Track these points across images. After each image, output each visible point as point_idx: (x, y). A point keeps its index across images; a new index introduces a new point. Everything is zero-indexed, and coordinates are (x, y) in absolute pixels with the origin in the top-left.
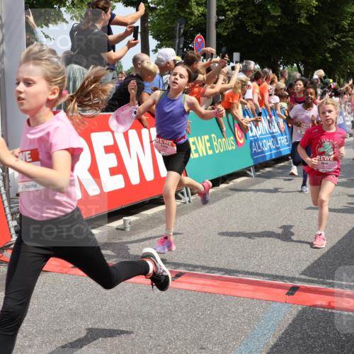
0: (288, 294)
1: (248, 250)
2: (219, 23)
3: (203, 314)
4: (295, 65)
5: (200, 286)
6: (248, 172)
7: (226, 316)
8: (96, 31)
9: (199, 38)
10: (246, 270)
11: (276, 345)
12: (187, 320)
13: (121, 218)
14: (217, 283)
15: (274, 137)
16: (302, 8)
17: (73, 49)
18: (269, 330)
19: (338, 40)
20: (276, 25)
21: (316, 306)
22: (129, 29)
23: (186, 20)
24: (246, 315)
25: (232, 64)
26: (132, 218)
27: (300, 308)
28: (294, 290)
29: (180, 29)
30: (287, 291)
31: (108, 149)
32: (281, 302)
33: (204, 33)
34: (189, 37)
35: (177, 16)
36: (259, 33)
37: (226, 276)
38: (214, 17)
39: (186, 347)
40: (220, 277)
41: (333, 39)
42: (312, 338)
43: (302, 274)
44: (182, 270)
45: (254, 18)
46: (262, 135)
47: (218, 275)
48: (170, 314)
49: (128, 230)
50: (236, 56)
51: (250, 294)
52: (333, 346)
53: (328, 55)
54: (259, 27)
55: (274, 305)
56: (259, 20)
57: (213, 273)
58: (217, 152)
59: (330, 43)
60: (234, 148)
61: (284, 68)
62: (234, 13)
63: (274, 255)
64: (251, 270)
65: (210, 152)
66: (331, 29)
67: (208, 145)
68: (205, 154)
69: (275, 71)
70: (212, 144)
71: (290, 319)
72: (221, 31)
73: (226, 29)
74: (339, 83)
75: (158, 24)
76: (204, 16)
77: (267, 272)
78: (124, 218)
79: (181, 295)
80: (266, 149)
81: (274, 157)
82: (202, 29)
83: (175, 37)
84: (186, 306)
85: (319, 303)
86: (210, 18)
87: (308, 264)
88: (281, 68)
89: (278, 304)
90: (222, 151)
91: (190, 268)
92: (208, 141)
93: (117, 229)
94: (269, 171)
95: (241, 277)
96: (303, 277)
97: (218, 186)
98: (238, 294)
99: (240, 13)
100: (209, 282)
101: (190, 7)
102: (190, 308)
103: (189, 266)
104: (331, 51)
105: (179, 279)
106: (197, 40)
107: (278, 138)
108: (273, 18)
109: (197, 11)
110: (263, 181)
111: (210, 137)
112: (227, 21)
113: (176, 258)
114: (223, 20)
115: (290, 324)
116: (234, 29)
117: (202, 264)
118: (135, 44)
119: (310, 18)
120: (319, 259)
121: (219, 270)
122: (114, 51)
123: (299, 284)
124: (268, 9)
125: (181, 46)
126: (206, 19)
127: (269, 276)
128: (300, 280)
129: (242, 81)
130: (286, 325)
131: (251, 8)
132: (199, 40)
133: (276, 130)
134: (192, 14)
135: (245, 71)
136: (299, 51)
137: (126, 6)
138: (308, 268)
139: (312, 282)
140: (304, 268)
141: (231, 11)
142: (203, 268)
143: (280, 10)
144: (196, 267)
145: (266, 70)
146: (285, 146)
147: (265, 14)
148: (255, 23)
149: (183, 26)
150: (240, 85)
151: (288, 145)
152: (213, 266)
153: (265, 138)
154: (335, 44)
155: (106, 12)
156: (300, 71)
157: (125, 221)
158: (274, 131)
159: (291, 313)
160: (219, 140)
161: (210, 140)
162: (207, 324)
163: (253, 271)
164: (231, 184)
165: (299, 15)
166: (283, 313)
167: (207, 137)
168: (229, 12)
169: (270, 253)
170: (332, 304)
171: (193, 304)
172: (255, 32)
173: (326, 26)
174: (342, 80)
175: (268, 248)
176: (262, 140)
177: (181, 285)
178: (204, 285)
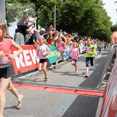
0: (75, 92)
1: (65, 81)
2: (56, 22)
3: (53, 98)
4: (76, 33)
5: (52, 90)
6: (65, 61)
8: (24, 24)
9: (51, 26)
11: (72, 105)
12: (49, 99)
13: (31, 73)
14: (57, 89)
16: (77, 19)
17: (18, 28)
18: (70, 101)
19: (87, 27)
20: (71, 23)
21: (82, 94)
22: (33, 23)
23: (48, 21)
24: (64, 97)
25: (60, 33)
26: (34, 73)
27: (78, 95)
28: (76, 90)
29: (46, 23)
30: (74, 91)
31: (27, 55)
32: (73, 94)
33: (53, 25)
34: (49, 26)
35: (45, 20)
36: (67, 25)
37: (59, 87)
38: (55, 21)
39: (48, 106)
41: (85, 27)
42: (81, 102)
43: (78, 86)
44: (47, 86)
45: (65, 21)
46: (68, 51)
47: (57, 87)
48: (44, 98)
49: (33, 76)
50: (61, 30)
51: (65, 92)
52: (86, 104)
53: (84, 31)
54: (67, 23)
55: (71, 95)
58: (56, 55)
59: (85, 28)
63: (71, 82)
64: (65, 86)
65: (55, 55)
66: (85, 24)
67: (54, 53)
68: (53, 56)
69: (71, 35)
71: (75, 98)
72: (57, 24)
73: (58, 24)
74: (87, 38)
75: (41, 22)
76: (53, 20)
77: (69, 86)
78: (32, 73)
79: (47, 93)
82: (52, 23)
83: (45, 26)
84: (48, 95)
85: (83, 94)
86: (54, 21)
87: (80, 84)
88: (73, 34)
91: (49, 86)
92: (54, 52)
93: (30, 76)
94: (70, 60)
95: (63, 88)
96: (78, 87)
98: (62, 92)
99: (62, 20)
100: (54, 89)
101: (49, 18)
103: (49, 85)
104: (85, 30)
105: (46, 88)
108: (70, 21)
109: (51, 19)
110: (68, 63)
112: (59, 22)
114: (57, 22)
115: (75, 99)
116: (61, 24)
117: (52, 85)
118: (34, 27)
119: (79, 21)
120: (83, 82)
121: (57, 86)
122: (29, 29)
123: (78, 89)
125: (47, 28)
126: (53, 21)
127: (70, 87)
128: (78, 88)
130: (74, 100)
131: (64, 18)
135: (63, 34)
136: (77, 29)
138: (80, 85)
139: (81, 88)
140: (79, 85)
141: (60, 19)
142: (53, 85)
143: (72, 19)
144: (51, 85)
145: (69, 34)
147: (68, 20)
149: (47, 23)
154: (86, 28)
155: (27, 19)
159: (76, 97)
160: (57, 52)
161: (55, 52)
162: (54, 100)
163: (66, 86)
164: (60, 64)
165: (77, 21)
166: (73, 97)
168: (59, 20)
170: (86, 94)
171: (50, 95)
173: (84, 23)
174: (88, 37)
175: (70, 80)
176: (68, 52)
177: (47, 90)
178: (53, 90)
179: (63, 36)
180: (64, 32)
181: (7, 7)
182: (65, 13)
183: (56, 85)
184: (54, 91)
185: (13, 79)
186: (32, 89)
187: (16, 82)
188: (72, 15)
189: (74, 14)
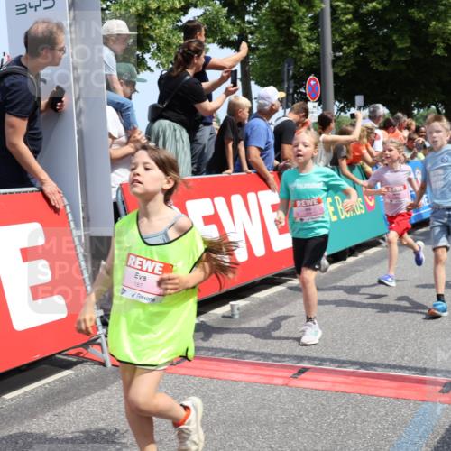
0: (441, 391)
1: (387, 338)
2: (335, 61)
3: (335, 419)
4: (433, 107)
5: (330, 384)
6: (381, 241)
7: (363, 421)
8: (188, 77)
9: (312, 81)
10: (386, 362)
12: (315, 426)
13: (227, 303)
14: (350, 379)
16: (436, 36)
18: (420, 437)
20: (403, 59)
22: (225, 75)
24: (389, 419)
25: (353, 110)
26: (241, 303)
28: (449, 386)
29: (288, 70)
30: (440, 388)
31: (208, 220)
32: (432, 402)
33: (319, 73)
34: (300, 81)
35: (283, 56)
36: (386, 69)
37: (362, 371)
38: (329, 54)
40: (353, 372)
44: (305, 365)
45: (378, 51)
47: (351, 369)
48: (294, 419)
49: (237, 317)
50: (359, 99)
51: (392, 393)
54: (385, 63)
55: (424, 405)
56: (385, 55)
57: (345, 367)
58: (342, 217)
60: (363, 212)
61: (419, 111)
62: (352, 48)
63: (421, 343)
64: (392, 363)
65: (334, 218)
67: (331, 209)
69: (410, 115)
70: (336, 208)
72: (338, 70)
73: (344, 67)
75: (261, 68)
76: (318, 55)
77: (413, 365)
78: (232, 303)
79: (307, 395)
82: (316, 69)
83: (283, 81)
84: (314, 409)
86: (324, 56)
88: (415, 112)
89: (430, 404)
90: (348, 216)
91: (316, 362)
92: (331, 204)
93: (224, 316)
95: (380, 371)
97: (345, 259)
98: (377, 393)
99: (360, 47)
100: (340, 379)
101: (299, 44)
102: (318, 411)
103: (315, 359)
105: (303, 375)
108: (401, 51)
109: (309, 48)
111: (333, 199)
112: (347, 56)
113: (298, 350)
114: (339, 58)
115: (448, 430)
116: (355, 67)
117: (329, 357)
121: (353, 363)
122: (211, 100)
124: (393, 41)
125: (291, 91)
126: (319, 58)
127: (415, 369)
129: (368, 128)
130: (442, 431)
131: (373, 40)
132: (313, 83)
134: (302, 51)
135: (373, 117)
136: (438, 88)
137: (222, 47)
141: (349, 46)
142: (333, 361)
143: (409, 41)
144: (323, 360)
145: (400, 114)
146: (426, 208)
147: (391, 46)
148: (380, 57)
149: (292, 67)
150: (366, 133)
151: (430, 206)
152: (344, 358)
155: (199, 56)
157: (232, 306)
161: (333, 204)
162: (340, 430)
163: (395, 363)
164: (361, 256)
165: (434, 45)
167: (329, 200)
168: (345, 47)
169: (416, 340)
171: (321, 407)
172: (382, 69)
175: (413, 334)
177: (305, 383)
178: (334, 382)
179: (370, 124)
180: (378, 108)
181: (104, 6)
182: (374, 12)
183: (349, 358)
184: (337, 388)
186: (235, 376)
188: (411, 20)
189: (417, 14)
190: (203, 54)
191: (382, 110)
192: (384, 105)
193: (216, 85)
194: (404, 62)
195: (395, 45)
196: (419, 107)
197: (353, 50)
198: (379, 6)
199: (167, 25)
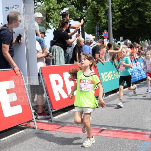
1: (131, 119)
2: (113, 25)
3: (114, 147)
4: (146, 40)
5: (112, 135)
7: (123, 147)
8: (63, 31)
9: (105, 32)
10: (131, 127)
12: (107, 149)
14: (119, 133)
15: (139, 71)
16: (147, 16)
20: (136, 24)
22: (76, 30)
23: (100, 25)
24: (132, 147)
25: (119, 42)
29: (97, 29)
30: (149, 136)
32: (147, 141)
33: (107, 29)
34: (101, 32)
35: (95, 24)
37: (123, 130)
38: (111, 23)
44: (103, 128)
45: (127, 22)
46: (133, 70)
47: (119, 130)
48: (100, 147)
50: (121, 38)
54: (130, 26)
55: (144, 142)
56: (130, 23)
57: (117, 129)
58: (116, 78)
63: (143, 121)
65: (113, 78)
68: (111, 79)
69: (139, 43)
70: (113, 75)
72: (114, 28)
73: (116, 27)
75: (88, 28)
77: (140, 128)
79: (104, 139)
80: (136, 76)
81: (140, 79)
83: (95, 32)
84: (106, 143)
86: (109, 23)
88: (140, 42)
89: (146, 142)
90: (118, 77)
91: (107, 127)
92: (112, 74)
95: (129, 130)
97: (117, 92)
98: (128, 138)
99: (121, 20)
100: (115, 133)
101: (101, 20)
102: (108, 144)
105: (103, 132)
106: (104, 33)
107: (141, 71)
108: (135, 22)
109: (104, 21)
111: (112, 72)
112: (117, 24)
113: (101, 123)
116: (120, 27)
117: (111, 125)
118: (79, 36)
121: (120, 128)
124: (133, 18)
125: (98, 35)
126: (108, 24)
131: (125, 19)
133: (140, 68)
134: (102, 22)
135: (126, 44)
136: (148, 34)
137: (75, 21)
141: (117, 20)
142: (113, 127)
143: (138, 18)
144: (109, 127)
146: (144, 74)
147: (132, 20)
148: (128, 24)
149: (99, 27)
152: (117, 126)
153: (135, 72)
155: (67, 24)
156: (149, 43)
158: (139, 68)
160: (116, 73)
161: (112, 73)
163: (134, 127)
165: (146, 20)
166: (148, 145)
167: (111, 72)
169: (141, 120)
171: (109, 143)
172: (129, 28)
175: (140, 117)
176: (134, 72)
177: (103, 134)
180: (127, 41)
181: (35, 7)
182: (126, 9)
183: (118, 126)
184: (114, 136)
185: (50, 118)
187: (55, 121)
189: (140, 9)
190: (69, 23)
191: (129, 42)
192: (130, 40)
193: (73, 34)
194: (137, 25)
195: (133, 20)
196: (141, 40)
197: (119, 22)
198: (128, 7)
199: (56, 13)
